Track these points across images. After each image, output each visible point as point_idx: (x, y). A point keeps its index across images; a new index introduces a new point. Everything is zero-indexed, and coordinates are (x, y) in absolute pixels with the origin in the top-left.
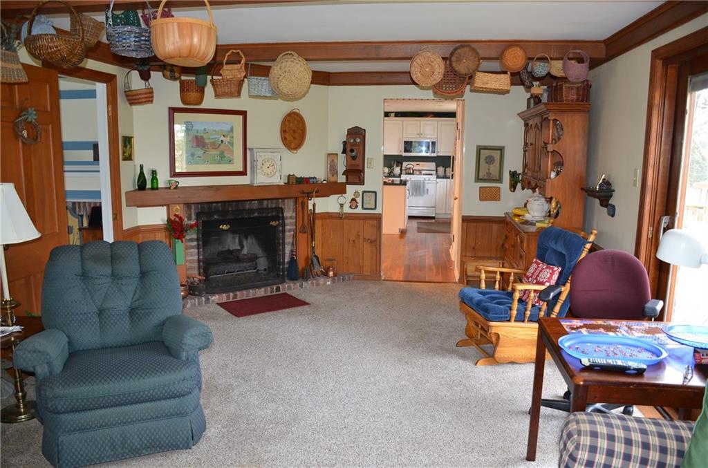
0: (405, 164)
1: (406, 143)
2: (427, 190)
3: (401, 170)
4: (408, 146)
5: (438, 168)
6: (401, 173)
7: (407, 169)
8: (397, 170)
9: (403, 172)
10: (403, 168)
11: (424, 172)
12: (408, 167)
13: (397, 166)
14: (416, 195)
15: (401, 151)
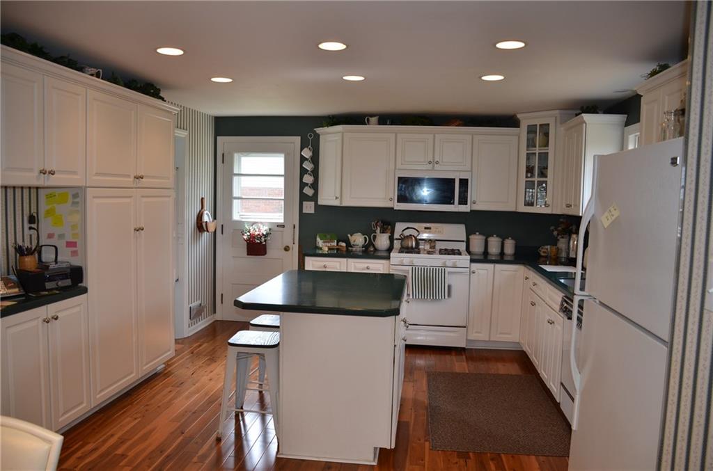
0: (400, 227)
1: (402, 180)
2: (449, 287)
3: (391, 239)
4: (407, 186)
5: (472, 237)
6: (390, 249)
7: (403, 238)
8: (382, 241)
9: (397, 244)
10: (396, 236)
11: (439, 246)
12: (407, 233)
13: (383, 231)
14: (423, 300)
15: (391, 200)
